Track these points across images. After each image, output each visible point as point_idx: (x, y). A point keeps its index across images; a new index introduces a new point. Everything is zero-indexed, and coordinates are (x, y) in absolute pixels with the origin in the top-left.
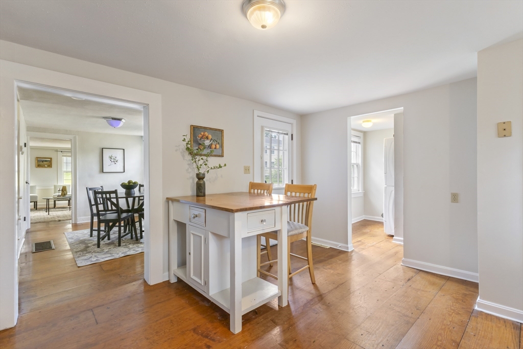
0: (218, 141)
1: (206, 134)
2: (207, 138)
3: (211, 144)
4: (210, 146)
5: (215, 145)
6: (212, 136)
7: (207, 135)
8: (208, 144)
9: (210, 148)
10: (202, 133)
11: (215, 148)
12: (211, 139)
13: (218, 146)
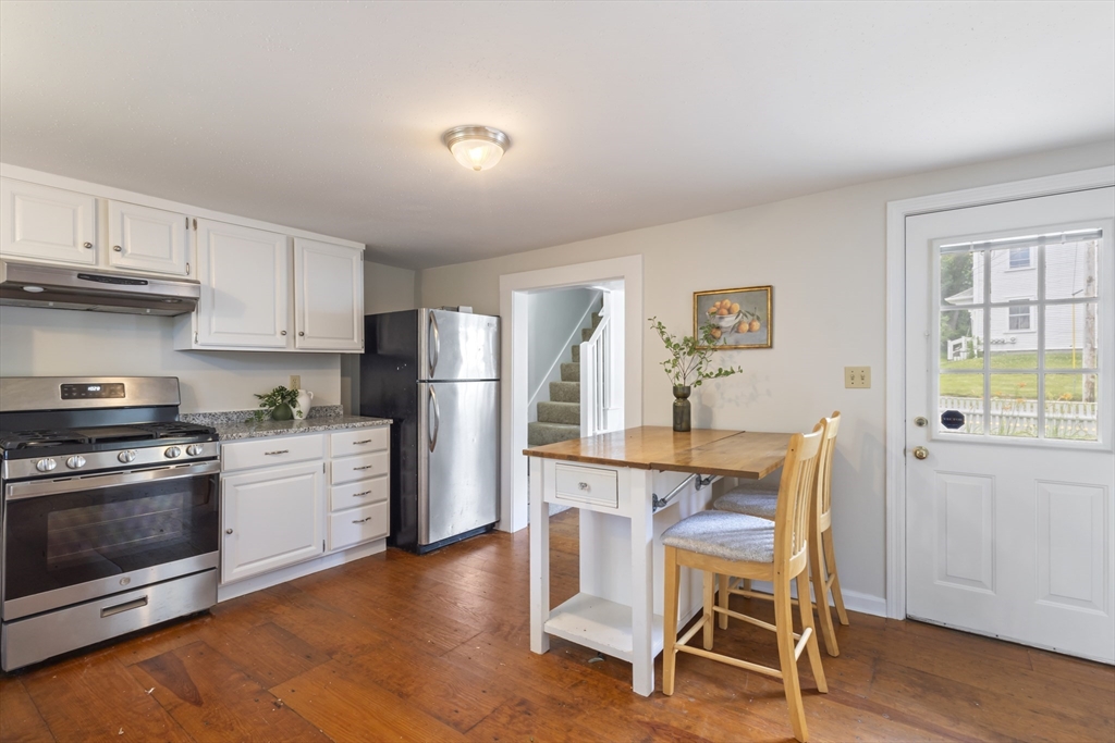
0: (757, 313)
1: (727, 303)
2: (730, 311)
3: (740, 323)
4: (736, 329)
5: (750, 324)
6: (741, 304)
7: (729, 305)
8: (732, 324)
9: (737, 332)
10: (718, 303)
11: (749, 331)
12: (740, 312)
13: (757, 325)
